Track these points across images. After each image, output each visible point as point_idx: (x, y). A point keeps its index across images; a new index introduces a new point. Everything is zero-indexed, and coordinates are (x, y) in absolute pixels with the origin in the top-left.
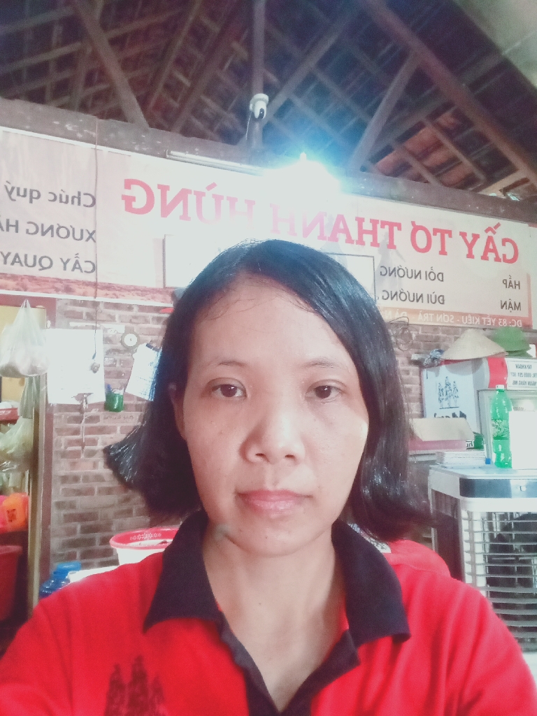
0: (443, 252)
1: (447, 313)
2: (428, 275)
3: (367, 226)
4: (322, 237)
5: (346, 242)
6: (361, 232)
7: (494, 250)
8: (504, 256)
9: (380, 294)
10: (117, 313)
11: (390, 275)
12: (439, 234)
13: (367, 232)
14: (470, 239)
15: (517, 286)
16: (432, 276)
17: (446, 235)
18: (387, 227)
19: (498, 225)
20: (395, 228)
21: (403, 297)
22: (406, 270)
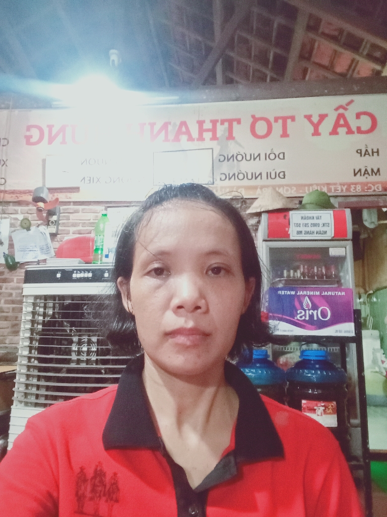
0: (285, 134)
1: (287, 186)
2: (267, 157)
3: (208, 125)
4: (166, 139)
5: (188, 140)
6: (201, 131)
7: (347, 125)
8: (359, 129)
9: (217, 177)
10: (19, 208)
11: (228, 160)
12: (280, 121)
13: (208, 130)
14: (315, 119)
15: (375, 154)
16: (272, 156)
17: (289, 121)
18: (226, 124)
19: (352, 101)
20: (235, 124)
21: (241, 176)
22: (244, 156)
